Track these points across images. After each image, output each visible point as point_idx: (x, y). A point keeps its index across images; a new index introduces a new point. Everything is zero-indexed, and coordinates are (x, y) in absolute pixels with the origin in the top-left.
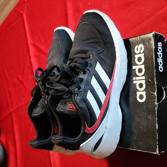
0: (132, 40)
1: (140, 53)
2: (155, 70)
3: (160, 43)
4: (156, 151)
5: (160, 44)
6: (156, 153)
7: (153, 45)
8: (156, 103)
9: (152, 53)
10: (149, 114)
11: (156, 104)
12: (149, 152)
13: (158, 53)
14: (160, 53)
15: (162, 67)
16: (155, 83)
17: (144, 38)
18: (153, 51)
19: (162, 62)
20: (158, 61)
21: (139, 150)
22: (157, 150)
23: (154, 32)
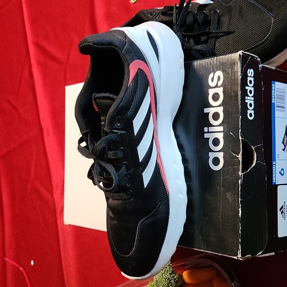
0: (205, 63)
1: (217, 86)
2: (241, 117)
4: (236, 255)
5: (251, 72)
6: (238, 258)
7: (240, 73)
8: (240, 173)
9: (236, 86)
10: (228, 192)
11: (240, 175)
12: (226, 256)
13: (247, 88)
14: (250, 88)
15: (252, 112)
16: (240, 138)
17: (224, 61)
18: (238, 84)
19: (252, 102)
20: (246, 101)
21: (210, 251)
22: (240, 252)
23: (242, 51)
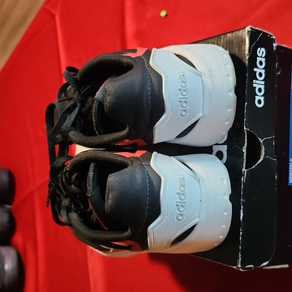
2: (246, 104)
3: (263, 50)
4: (235, 264)
6: (238, 267)
7: (247, 52)
11: (243, 171)
13: (255, 69)
14: (260, 70)
15: (262, 99)
16: (245, 129)
20: (254, 85)
22: (239, 261)
23: (250, 27)
